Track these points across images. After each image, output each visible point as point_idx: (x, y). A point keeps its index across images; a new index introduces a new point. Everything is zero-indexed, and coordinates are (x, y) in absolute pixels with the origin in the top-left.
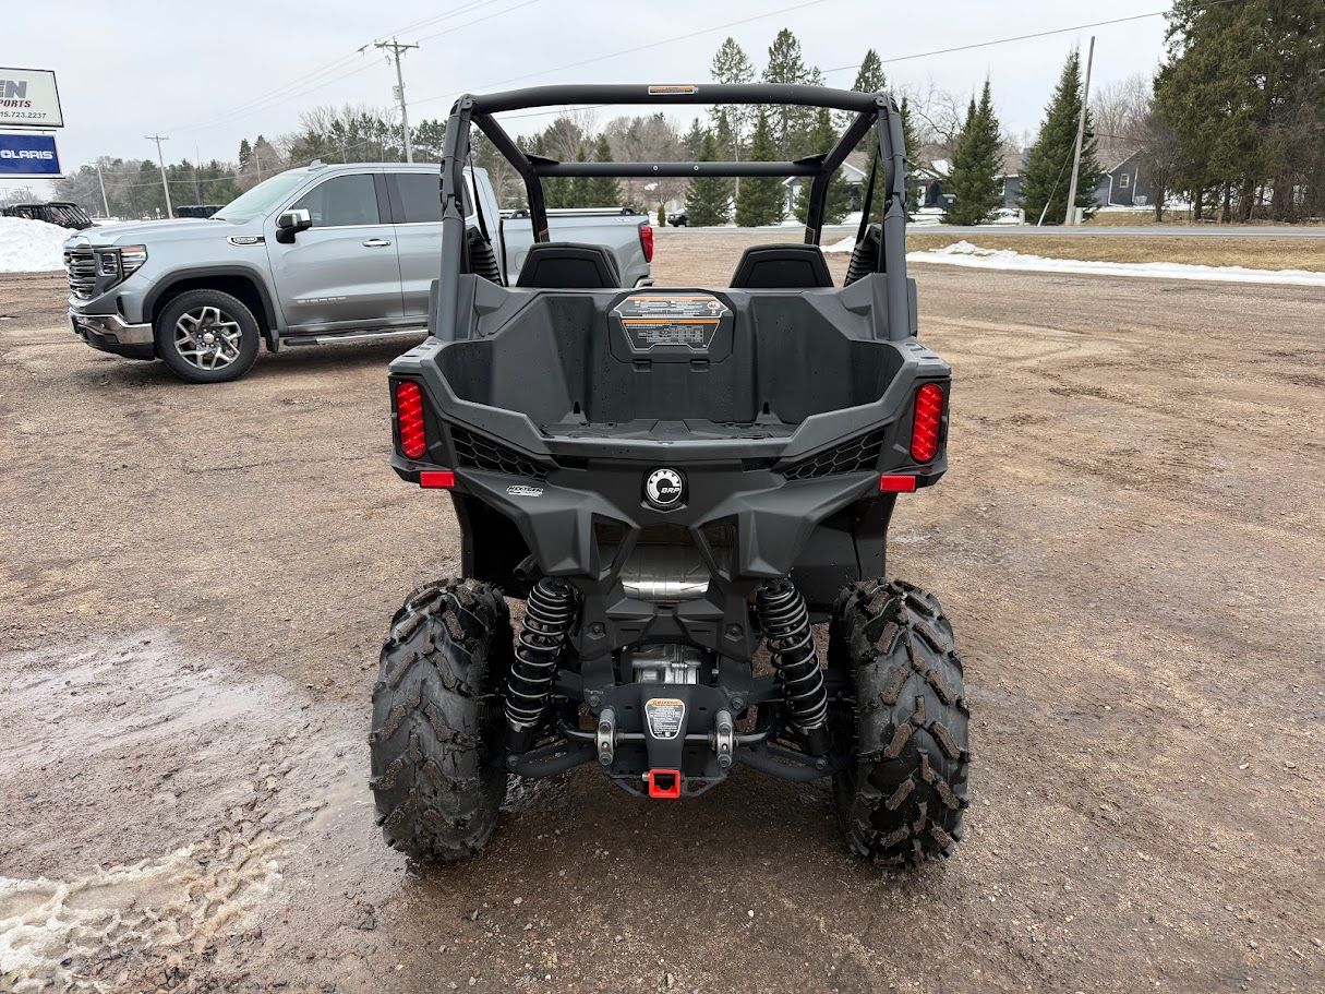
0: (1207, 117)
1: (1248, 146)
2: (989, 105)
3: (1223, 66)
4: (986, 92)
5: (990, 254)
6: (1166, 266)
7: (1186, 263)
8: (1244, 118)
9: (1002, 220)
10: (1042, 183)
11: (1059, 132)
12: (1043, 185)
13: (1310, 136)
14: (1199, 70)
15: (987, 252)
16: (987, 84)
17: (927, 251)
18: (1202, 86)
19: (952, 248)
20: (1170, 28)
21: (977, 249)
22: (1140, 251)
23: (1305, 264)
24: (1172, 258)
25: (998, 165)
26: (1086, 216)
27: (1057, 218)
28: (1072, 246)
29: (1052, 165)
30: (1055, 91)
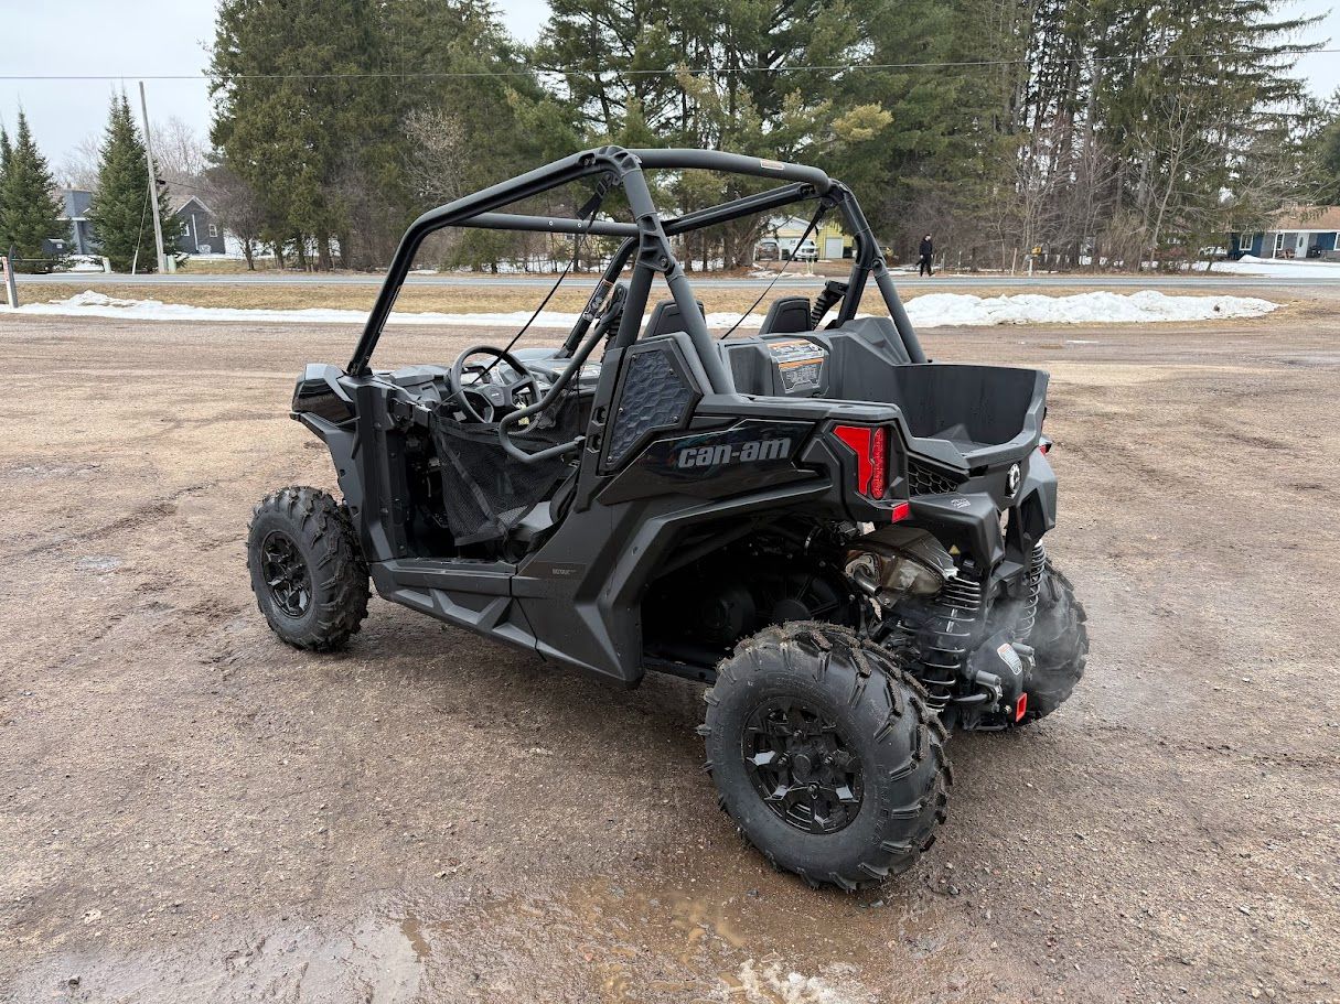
0: (277, 174)
1: (319, 203)
2: (31, 140)
3: (280, 129)
4: (23, 125)
5: (131, 305)
6: (322, 311)
7: (339, 308)
8: (310, 178)
9: (79, 267)
10: (120, 229)
11: (125, 176)
12: (121, 231)
13: (366, 198)
14: (258, 129)
15: (125, 302)
16: (22, 116)
17: (46, 301)
18: (265, 145)
19: (77, 299)
20: (211, 85)
21: (112, 300)
22: (292, 299)
23: (434, 307)
24: (324, 304)
25: (60, 206)
26: (179, 264)
27: (148, 265)
28: (221, 295)
29: (127, 211)
30: (106, 133)
